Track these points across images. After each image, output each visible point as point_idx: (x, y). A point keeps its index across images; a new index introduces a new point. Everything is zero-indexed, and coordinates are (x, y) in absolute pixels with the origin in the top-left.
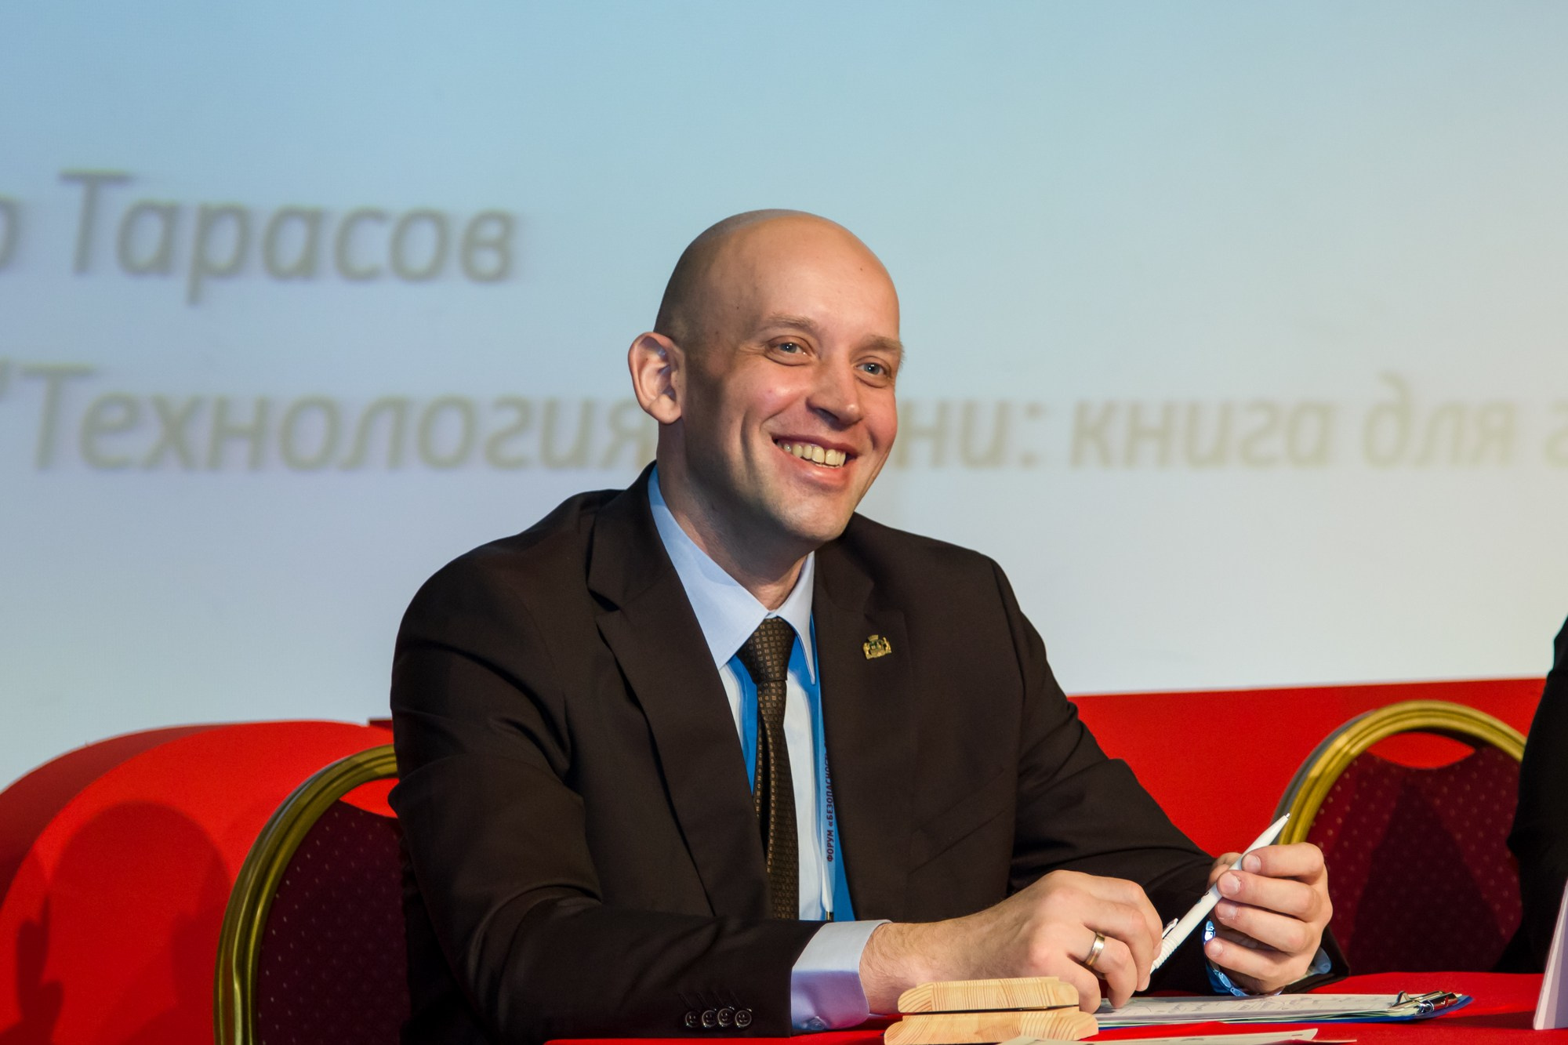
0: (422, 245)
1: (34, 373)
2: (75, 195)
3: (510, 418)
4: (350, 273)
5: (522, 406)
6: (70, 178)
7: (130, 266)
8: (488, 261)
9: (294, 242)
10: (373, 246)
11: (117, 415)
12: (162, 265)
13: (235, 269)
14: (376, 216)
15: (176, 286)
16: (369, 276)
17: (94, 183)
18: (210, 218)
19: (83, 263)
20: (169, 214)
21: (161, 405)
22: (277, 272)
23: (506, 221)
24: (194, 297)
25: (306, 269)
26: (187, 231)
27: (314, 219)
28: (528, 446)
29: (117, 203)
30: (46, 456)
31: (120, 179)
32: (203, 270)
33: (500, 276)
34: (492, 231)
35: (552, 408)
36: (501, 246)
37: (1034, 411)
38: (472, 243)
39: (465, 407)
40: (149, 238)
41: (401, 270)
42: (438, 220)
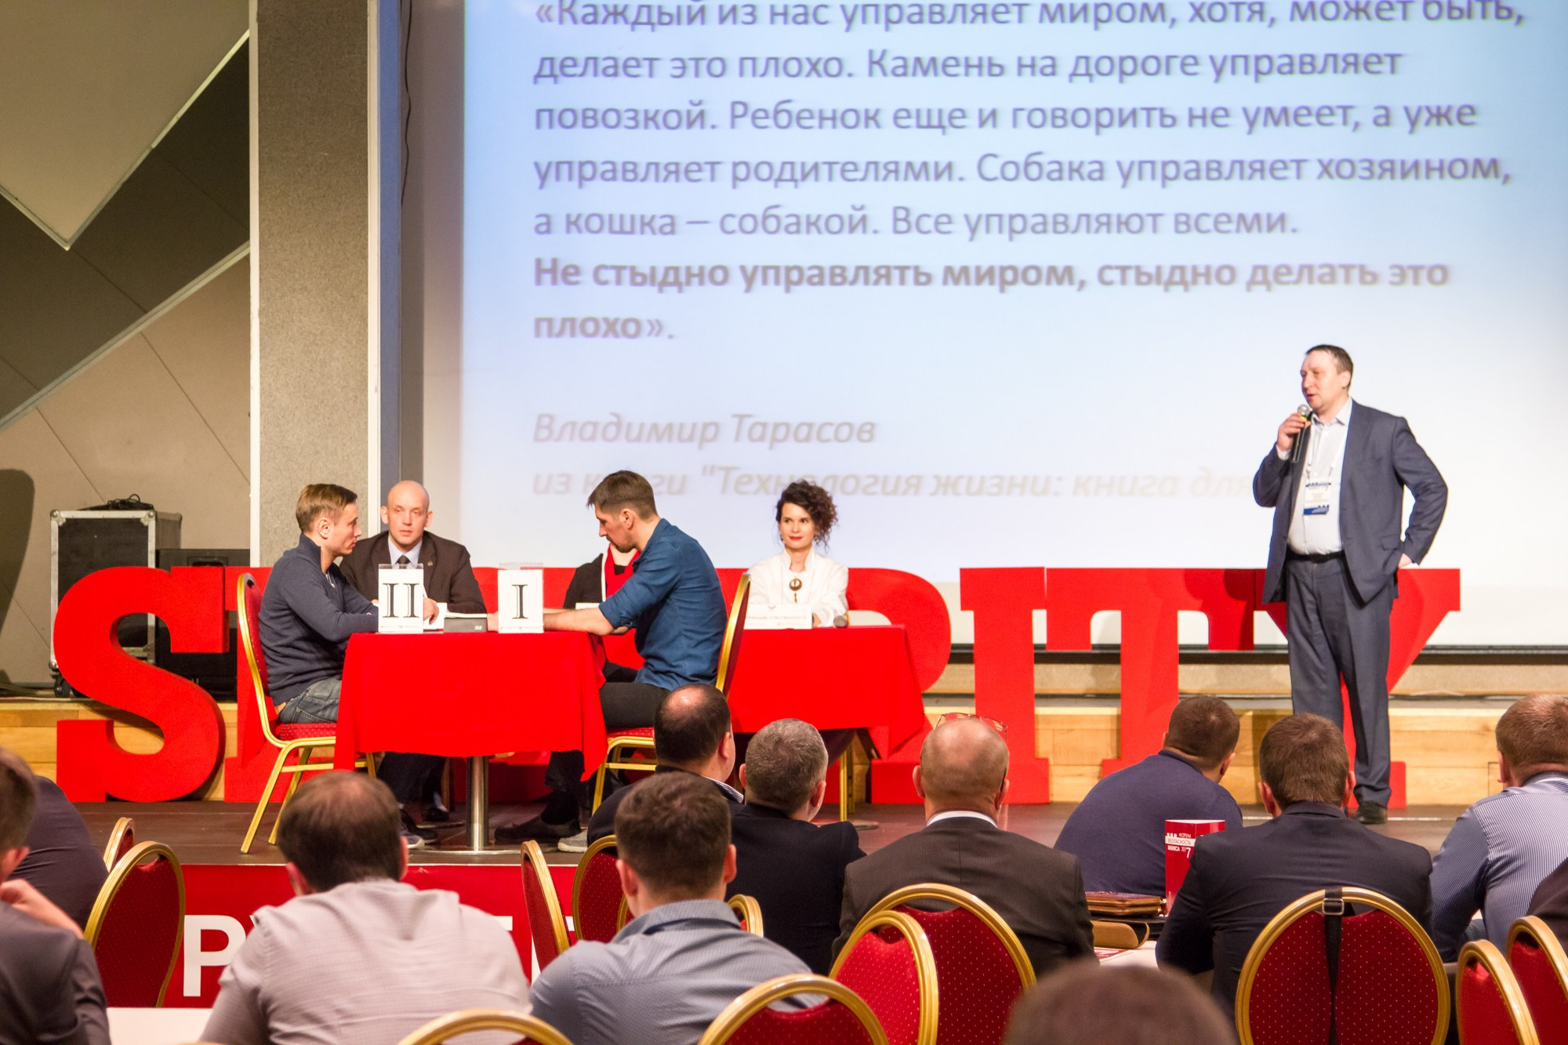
0: (844, 432)
1: (721, 468)
2: (736, 420)
3: (871, 480)
4: (820, 440)
5: (876, 478)
6: (735, 416)
7: (752, 439)
8: (866, 436)
9: (804, 432)
10: (829, 432)
11: (745, 480)
12: (762, 438)
13: (785, 439)
14: (831, 424)
15: (766, 444)
16: (828, 441)
17: (741, 417)
18: (777, 426)
19: (737, 438)
20: (764, 425)
21: (759, 477)
22: (797, 440)
23: (872, 425)
24: (771, 447)
25: (807, 439)
26: (770, 430)
27: (810, 425)
28: (878, 488)
29: (748, 422)
30: (724, 490)
31: (749, 416)
32: (774, 440)
33: (870, 440)
34: (868, 428)
35: (886, 478)
36: (870, 432)
37: (1060, 479)
38: (861, 431)
39: (856, 478)
40: (758, 431)
41: (837, 439)
42: (850, 425)
